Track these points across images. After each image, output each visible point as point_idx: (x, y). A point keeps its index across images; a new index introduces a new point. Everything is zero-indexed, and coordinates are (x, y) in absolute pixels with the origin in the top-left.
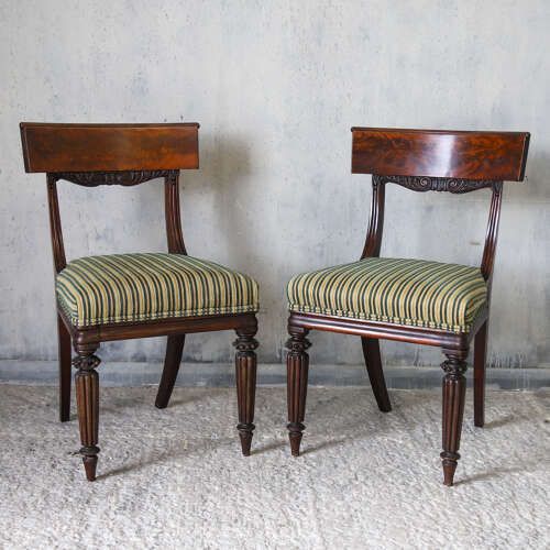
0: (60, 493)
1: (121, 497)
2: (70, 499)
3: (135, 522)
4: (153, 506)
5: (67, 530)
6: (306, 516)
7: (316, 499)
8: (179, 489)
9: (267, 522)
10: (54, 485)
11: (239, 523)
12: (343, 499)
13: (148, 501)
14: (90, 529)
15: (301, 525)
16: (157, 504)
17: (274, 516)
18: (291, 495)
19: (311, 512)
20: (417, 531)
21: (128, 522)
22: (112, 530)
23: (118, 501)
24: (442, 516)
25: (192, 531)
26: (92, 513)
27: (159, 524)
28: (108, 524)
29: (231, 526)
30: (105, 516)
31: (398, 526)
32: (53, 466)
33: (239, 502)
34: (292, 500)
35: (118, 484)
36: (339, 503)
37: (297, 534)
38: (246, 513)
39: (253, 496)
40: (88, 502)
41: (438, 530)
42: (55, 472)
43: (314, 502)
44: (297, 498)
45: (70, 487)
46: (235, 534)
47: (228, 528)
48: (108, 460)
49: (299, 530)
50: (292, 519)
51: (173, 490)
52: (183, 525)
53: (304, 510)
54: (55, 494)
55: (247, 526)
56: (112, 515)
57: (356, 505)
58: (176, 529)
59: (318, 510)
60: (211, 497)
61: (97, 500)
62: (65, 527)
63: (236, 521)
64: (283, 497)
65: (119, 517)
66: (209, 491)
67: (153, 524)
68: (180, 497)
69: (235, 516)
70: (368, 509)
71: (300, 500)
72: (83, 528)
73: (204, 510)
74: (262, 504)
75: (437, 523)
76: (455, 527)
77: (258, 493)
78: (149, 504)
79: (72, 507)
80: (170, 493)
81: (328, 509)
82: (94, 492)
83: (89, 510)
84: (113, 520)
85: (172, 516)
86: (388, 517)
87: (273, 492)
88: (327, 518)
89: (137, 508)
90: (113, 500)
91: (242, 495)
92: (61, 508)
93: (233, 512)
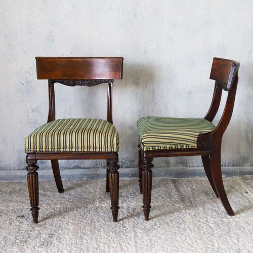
0: (12, 238)
1: (42, 238)
2: (17, 241)
3: (47, 252)
4: (57, 243)
6: (130, 245)
7: (136, 236)
8: (70, 234)
9: (112, 249)
10: (10, 234)
11: (98, 250)
12: (148, 236)
13: (55, 240)
15: (128, 250)
16: (59, 242)
17: (115, 246)
18: (124, 235)
19: (132, 244)
20: (182, 251)
21: (44, 252)
23: (40, 241)
24: (195, 243)
26: (27, 248)
29: (94, 252)
30: (33, 249)
31: (174, 249)
32: (10, 224)
34: (124, 237)
35: (41, 232)
36: (147, 238)
38: (102, 245)
39: (105, 236)
40: (26, 242)
41: (192, 250)
42: (11, 227)
43: (135, 238)
44: (127, 236)
45: (18, 235)
50: (124, 247)
51: (67, 234)
53: (130, 242)
54: (10, 239)
55: (101, 252)
56: (37, 248)
57: (154, 239)
59: (136, 242)
60: (85, 237)
61: (30, 241)
63: (96, 249)
64: (120, 236)
65: (40, 249)
66: (84, 234)
68: (70, 237)
69: (96, 246)
70: (160, 241)
71: (128, 238)
73: (81, 244)
74: (109, 240)
75: (192, 247)
76: (201, 249)
77: (108, 234)
78: (55, 242)
79: (18, 245)
80: (66, 236)
81: (141, 241)
82: (29, 237)
83: (26, 246)
84: (37, 251)
85: (66, 248)
86: (169, 245)
87: (115, 233)
88: (140, 246)
89: (49, 244)
90: (38, 240)
91: (101, 235)
92: (12, 246)
93: (96, 244)
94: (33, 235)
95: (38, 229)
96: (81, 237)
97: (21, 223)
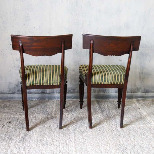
0: (3, 136)
1: (21, 137)
2: (6, 138)
3: (23, 145)
4: (29, 140)
5: (4, 149)
6: (71, 141)
7: (75, 136)
8: (37, 134)
9: (61, 144)
10: (2, 133)
11: (53, 145)
12: (82, 136)
13: (28, 138)
14: (11, 148)
15: (70, 145)
16: (31, 139)
17: (63, 142)
18: (68, 135)
19: (73, 141)
20: (102, 146)
21: (21, 145)
22: (16, 148)
23: (19, 138)
24: (109, 141)
25: (39, 148)
26: (12, 142)
27: (30, 146)
28: (16, 146)
29: (50, 146)
30: (15, 144)
31: (97, 145)
32: (3, 127)
33: (54, 138)
34: (68, 137)
35: (20, 132)
36: (81, 137)
37: (68, 148)
38: (55, 141)
39: (57, 136)
40: (11, 139)
41: (108, 146)
42: (3, 129)
43: (74, 137)
44: (70, 136)
45: (7, 134)
46: (51, 148)
47: (49, 147)
48: (18, 125)
49: (69, 147)
50: (68, 143)
52: (37, 146)
53: (71, 140)
55: (55, 146)
56: (17, 143)
57: (86, 138)
58: (34, 147)
59: (75, 140)
60: (46, 136)
61: (14, 138)
62: (3, 148)
63: (52, 144)
64: (66, 136)
65: (19, 143)
66: (45, 134)
67: (28, 146)
68: (37, 136)
69: (52, 142)
70: (89, 139)
71: (70, 137)
72: (8, 148)
73: (43, 141)
74: (60, 138)
75: (108, 143)
76: (113, 144)
77: (59, 134)
78: (28, 139)
79: (6, 140)
80: (34, 135)
81: (78, 139)
82: (13, 135)
83: (11, 141)
84: (17, 145)
85: (34, 143)
86: (94, 142)
87: (63, 134)
88: (78, 142)
89: (24, 140)
90: (18, 138)
91: (55, 135)
92: (3, 141)
93: (51, 141)
94: (16, 134)
95: (19, 131)
96: (43, 136)
97: (9, 126)
